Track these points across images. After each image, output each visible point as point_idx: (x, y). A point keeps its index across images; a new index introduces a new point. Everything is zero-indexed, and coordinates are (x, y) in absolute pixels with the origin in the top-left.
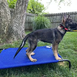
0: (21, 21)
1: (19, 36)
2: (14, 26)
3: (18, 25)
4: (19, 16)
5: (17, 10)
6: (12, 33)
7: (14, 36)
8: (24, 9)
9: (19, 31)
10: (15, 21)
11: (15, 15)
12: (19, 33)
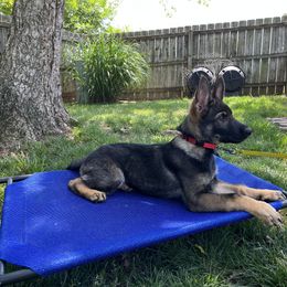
0: (46, 58)
1: (44, 122)
2: (17, 80)
3: (33, 73)
4: (35, 34)
5: (23, 9)
6: (11, 111)
7: (23, 121)
8: (53, 5)
9: (41, 99)
10: (21, 55)
11: (16, 29)
12: (41, 109)
